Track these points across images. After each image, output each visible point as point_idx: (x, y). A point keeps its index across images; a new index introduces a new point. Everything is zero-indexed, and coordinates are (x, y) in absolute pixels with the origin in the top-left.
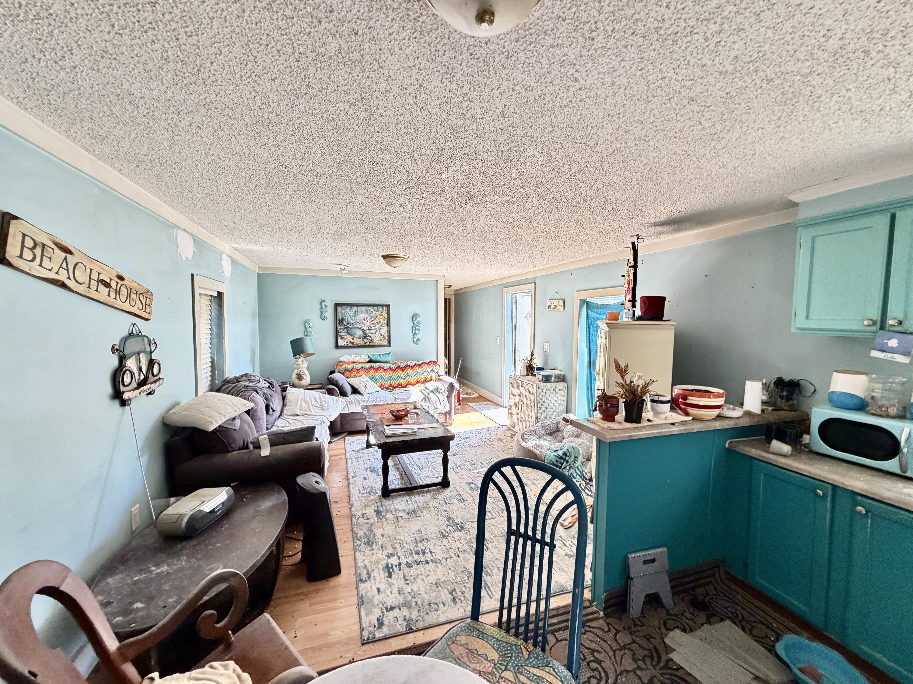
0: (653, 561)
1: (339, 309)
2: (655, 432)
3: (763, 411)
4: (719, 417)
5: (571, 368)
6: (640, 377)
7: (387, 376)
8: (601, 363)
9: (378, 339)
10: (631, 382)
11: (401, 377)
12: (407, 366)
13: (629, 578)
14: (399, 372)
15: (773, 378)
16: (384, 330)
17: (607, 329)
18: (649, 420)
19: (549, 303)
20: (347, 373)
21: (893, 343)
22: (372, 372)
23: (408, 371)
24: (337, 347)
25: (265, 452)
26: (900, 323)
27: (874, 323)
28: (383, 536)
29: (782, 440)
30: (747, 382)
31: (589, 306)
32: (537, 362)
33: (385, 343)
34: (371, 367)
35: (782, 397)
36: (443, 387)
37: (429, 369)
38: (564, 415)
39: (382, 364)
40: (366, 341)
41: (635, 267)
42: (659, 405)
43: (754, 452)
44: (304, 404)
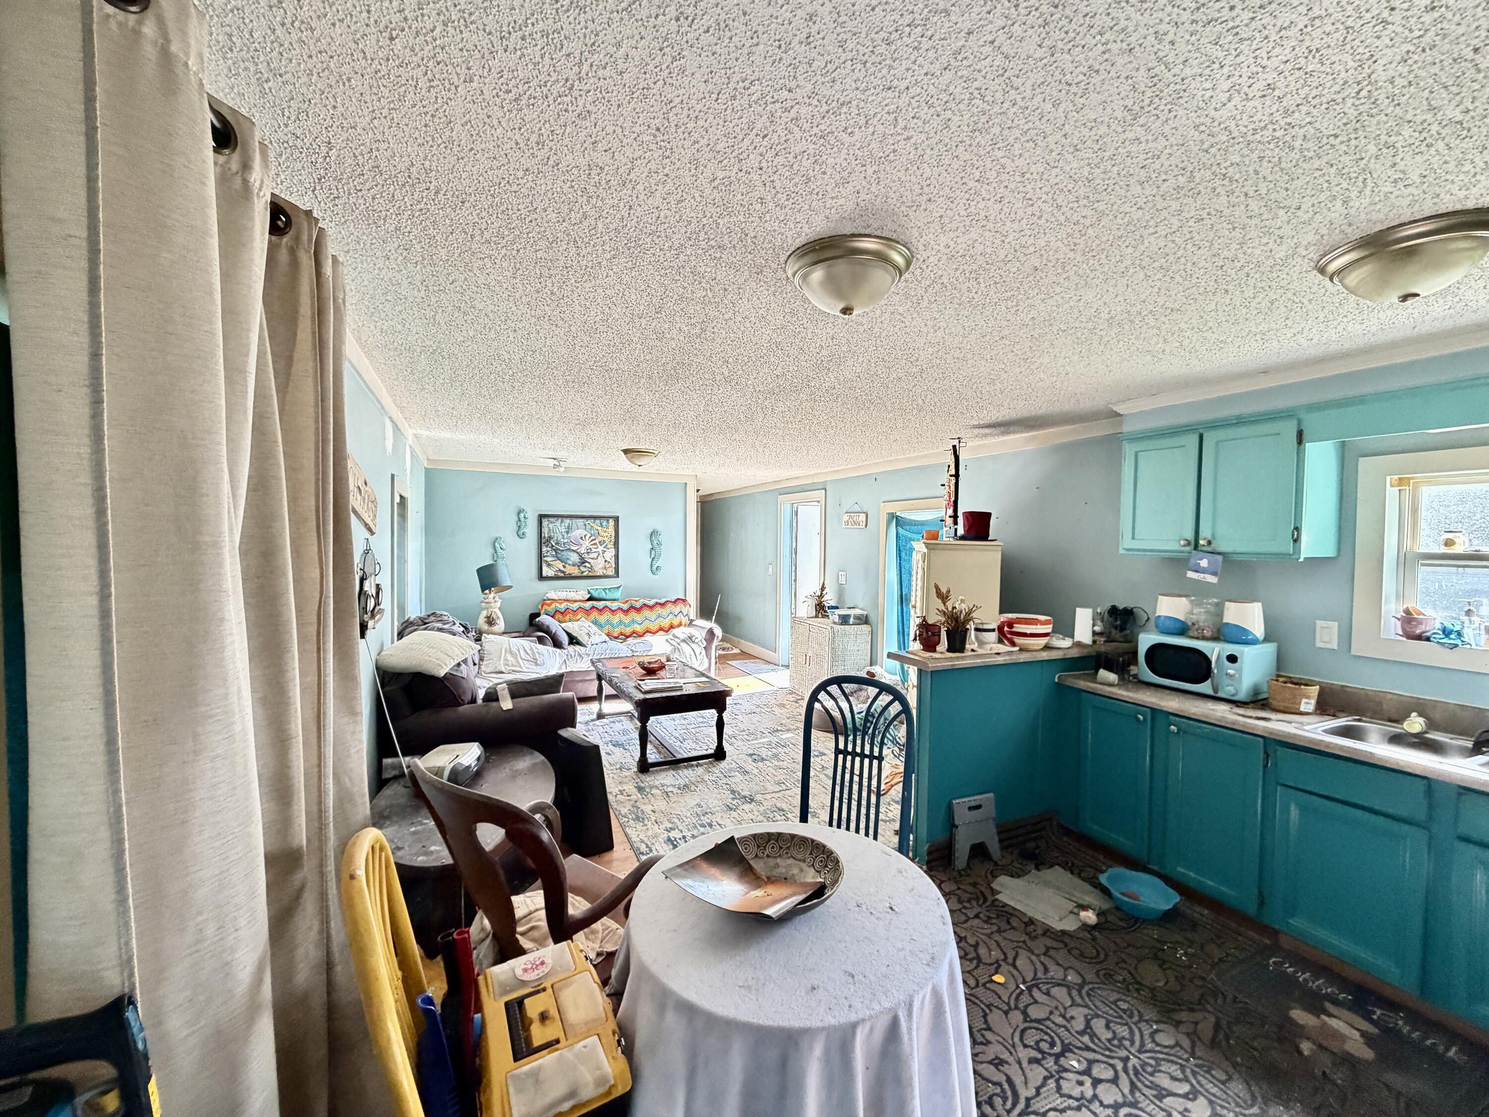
0: (979, 807)
1: (545, 522)
2: (979, 661)
3: (1094, 642)
4: (1047, 647)
5: (876, 605)
6: (962, 601)
7: (616, 619)
8: (919, 593)
9: (601, 566)
10: (954, 608)
11: (637, 622)
12: (645, 605)
13: (954, 826)
14: (633, 614)
15: (1107, 606)
16: (610, 554)
17: (926, 550)
18: (973, 650)
19: (846, 517)
20: (558, 616)
21: (1204, 563)
22: (595, 614)
23: (646, 613)
24: (541, 577)
25: (507, 704)
26: (1209, 543)
27: (1188, 543)
28: (654, 811)
29: (1109, 669)
30: (1078, 610)
31: (900, 522)
32: (830, 599)
33: (611, 572)
34: (593, 607)
35: (1116, 628)
36: (700, 635)
37: (676, 609)
38: (868, 668)
39: (608, 603)
40: (582, 569)
41: (957, 476)
42: (985, 634)
43: (1082, 684)
44: (509, 657)
